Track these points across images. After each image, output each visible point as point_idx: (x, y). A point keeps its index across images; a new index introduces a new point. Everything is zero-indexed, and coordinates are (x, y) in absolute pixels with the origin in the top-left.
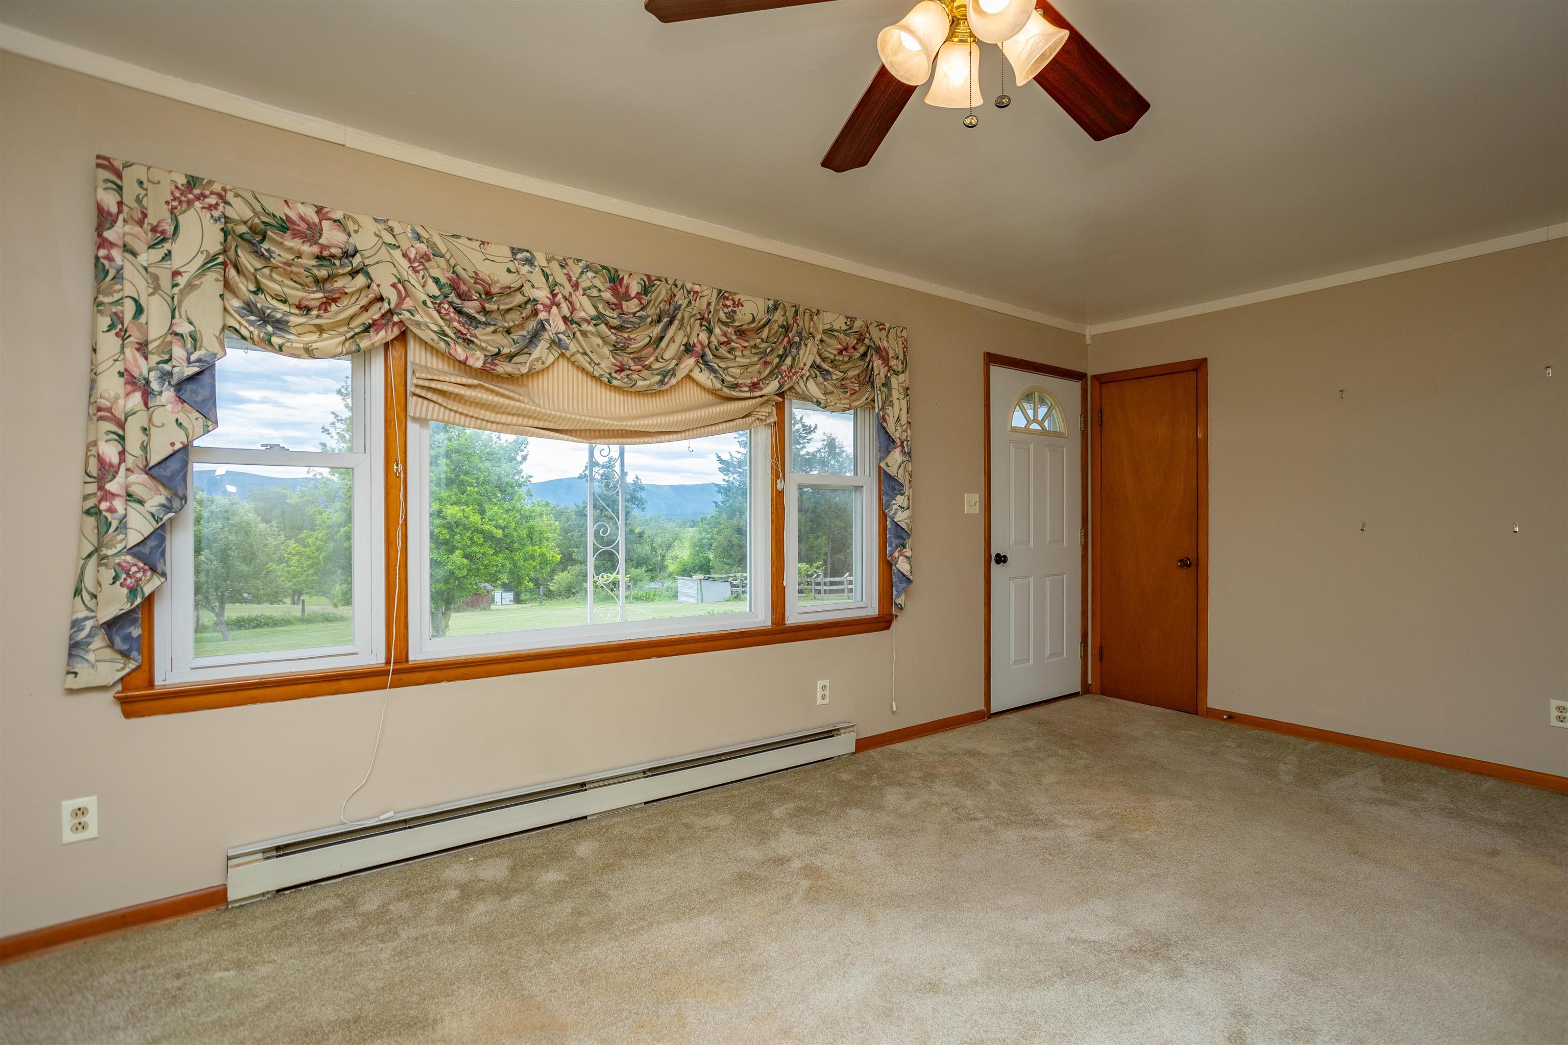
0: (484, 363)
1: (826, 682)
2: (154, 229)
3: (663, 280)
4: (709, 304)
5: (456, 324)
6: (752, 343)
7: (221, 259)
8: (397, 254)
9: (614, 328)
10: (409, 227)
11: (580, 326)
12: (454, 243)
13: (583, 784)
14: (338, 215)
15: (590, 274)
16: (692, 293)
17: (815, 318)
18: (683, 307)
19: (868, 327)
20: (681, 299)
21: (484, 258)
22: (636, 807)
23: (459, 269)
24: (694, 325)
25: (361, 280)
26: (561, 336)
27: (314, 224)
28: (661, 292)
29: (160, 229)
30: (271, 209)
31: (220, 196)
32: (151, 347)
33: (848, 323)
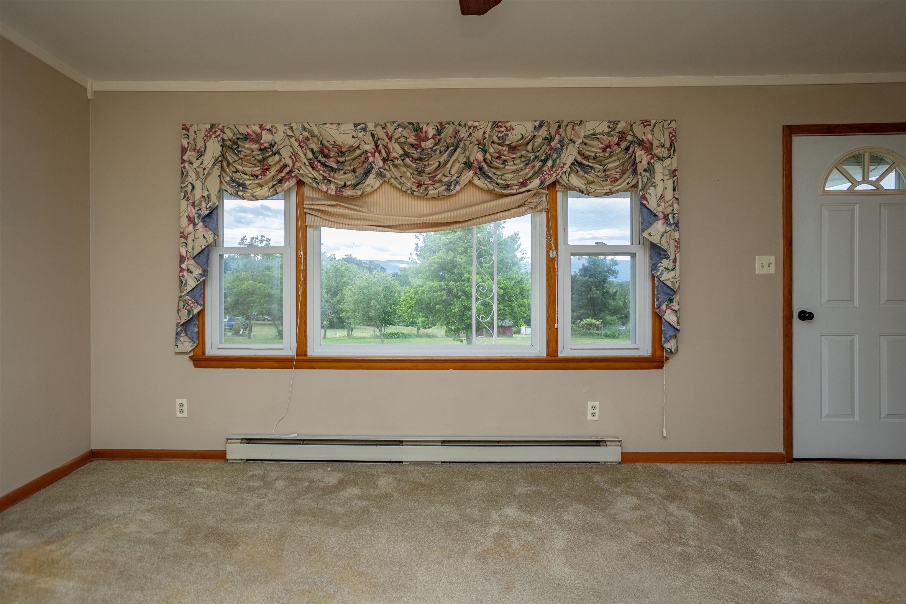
0: (336, 192)
1: (597, 404)
2: (198, 152)
3: (451, 123)
4: (485, 133)
5: (321, 172)
6: (519, 154)
7: (220, 159)
8: (293, 140)
9: (417, 160)
10: (301, 124)
11: (394, 162)
12: (324, 128)
13: (401, 442)
14: (269, 127)
15: (400, 129)
16: (472, 128)
17: (577, 128)
18: (464, 138)
19: (631, 126)
20: (463, 133)
21: (339, 132)
22: (435, 464)
23: (324, 142)
24: (472, 150)
25: (277, 157)
26: (381, 170)
27: (259, 133)
28: (449, 130)
29: (200, 151)
30: (241, 131)
31: (221, 130)
32: (196, 203)
33: (611, 126)
